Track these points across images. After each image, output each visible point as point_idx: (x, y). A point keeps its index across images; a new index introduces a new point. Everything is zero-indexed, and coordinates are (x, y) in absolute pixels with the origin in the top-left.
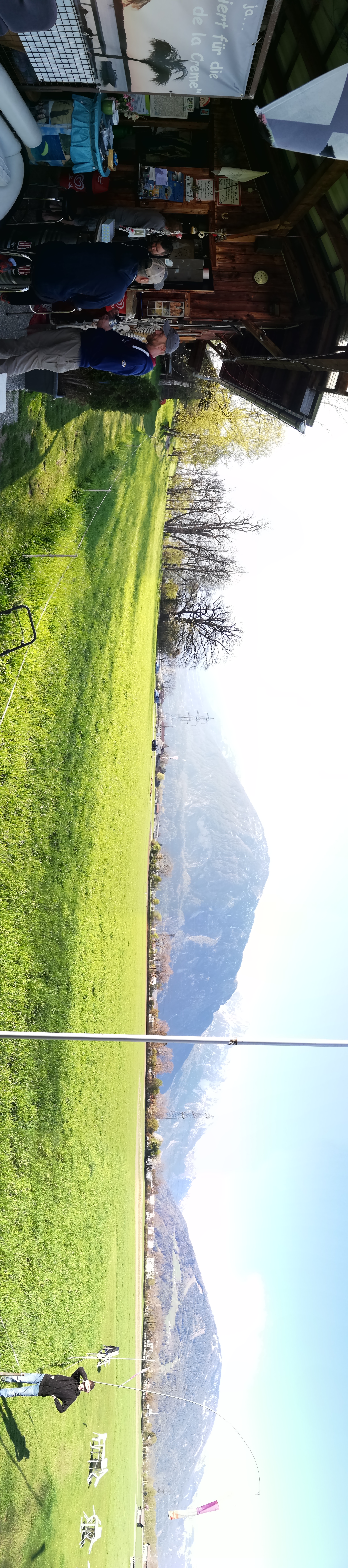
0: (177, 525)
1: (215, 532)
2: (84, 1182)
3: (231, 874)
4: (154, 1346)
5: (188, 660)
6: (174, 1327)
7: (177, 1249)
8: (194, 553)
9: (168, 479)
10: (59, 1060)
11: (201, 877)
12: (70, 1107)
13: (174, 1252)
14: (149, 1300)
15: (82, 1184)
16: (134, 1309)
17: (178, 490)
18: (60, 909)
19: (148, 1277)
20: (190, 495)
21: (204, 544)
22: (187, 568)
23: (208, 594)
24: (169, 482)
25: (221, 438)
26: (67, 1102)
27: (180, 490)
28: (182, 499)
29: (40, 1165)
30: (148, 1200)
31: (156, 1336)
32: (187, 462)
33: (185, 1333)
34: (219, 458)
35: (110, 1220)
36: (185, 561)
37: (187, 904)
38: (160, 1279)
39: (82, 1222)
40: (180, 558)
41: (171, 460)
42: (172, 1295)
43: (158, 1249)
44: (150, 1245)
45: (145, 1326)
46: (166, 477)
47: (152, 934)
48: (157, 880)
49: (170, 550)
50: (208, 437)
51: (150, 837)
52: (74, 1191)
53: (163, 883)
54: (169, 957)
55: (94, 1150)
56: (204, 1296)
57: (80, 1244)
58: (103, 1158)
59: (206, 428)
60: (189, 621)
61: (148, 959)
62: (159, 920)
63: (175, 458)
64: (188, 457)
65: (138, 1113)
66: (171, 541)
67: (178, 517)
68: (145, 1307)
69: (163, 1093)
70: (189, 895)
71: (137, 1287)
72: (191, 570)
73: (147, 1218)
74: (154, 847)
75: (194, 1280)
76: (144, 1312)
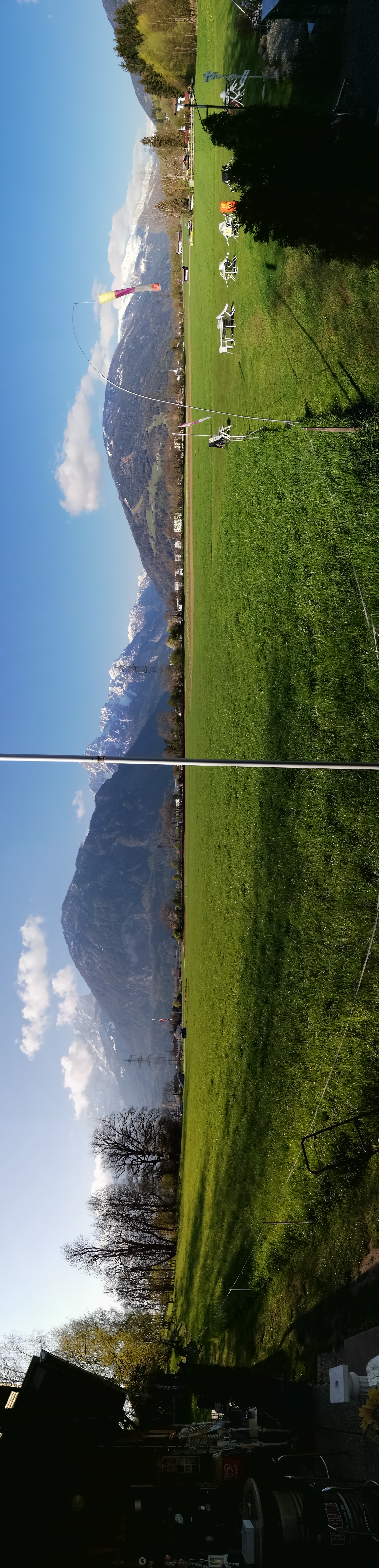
0: (163, 1254)
1: (125, 1246)
2: (244, 608)
3: (101, 907)
4: (173, 445)
5: (149, 1116)
6: (153, 464)
7: (151, 540)
8: (146, 1224)
9: (174, 1300)
10: (270, 731)
11: (131, 905)
12: (258, 683)
13: (154, 537)
14: (179, 491)
15: (246, 605)
16: (193, 483)
17: (164, 1290)
18: (270, 875)
19: (180, 515)
20: (152, 1284)
21: (136, 1234)
22: (153, 1208)
23: (130, 1179)
24: (172, 1297)
25: (123, 1340)
26: (262, 688)
27: (161, 1289)
28: (159, 1280)
29: (287, 627)
30: (181, 586)
31: (171, 455)
32: (155, 1316)
33: (141, 458)
34: (124, 1321)
35: (219, 570)
36: (154, 1216)
37: (145, 876)
38: (168, 512)
39: (246, 570)
40: (159, 1219)
41: (172, 1318)
42: (155, 496)
43: (170, 541)
44: (177, 545)
45: (182, 465)
46: (176, 1301)
47: (180, 848)
48: (176, 901)
49: (170, 1227)
50: (136, 1340)
51: (184, 945)
52: (254, 601)
53: (169, 898)
54: (163, 825)
55: (235, 637)
56: (122, 495)
57: (248, 550)
58: (226, 628)
59: (139, 1348)
60: (149, 1153)
61: (183, 824)
62: (173, 861)
63: (167, 1320)
64: (155, 1321)
65: (191, 672)
66: (169, 1236)
67: (162, 1262)
68: (183, 485)
69: (167, 692)
70: (144, 886)
71: (191, 505)
72: (148, 1205)
73: (181, 570)
74: (180, 935)
75: (133, 511)
76: (183, 480)
